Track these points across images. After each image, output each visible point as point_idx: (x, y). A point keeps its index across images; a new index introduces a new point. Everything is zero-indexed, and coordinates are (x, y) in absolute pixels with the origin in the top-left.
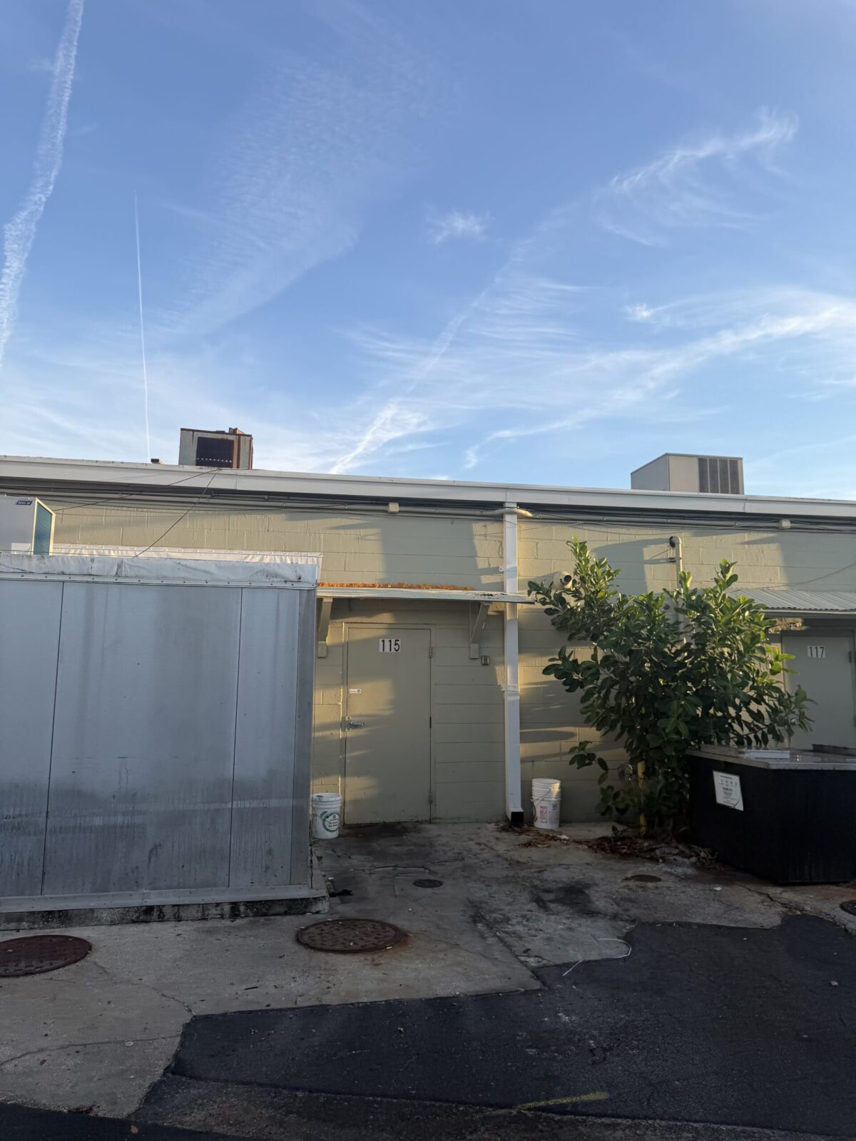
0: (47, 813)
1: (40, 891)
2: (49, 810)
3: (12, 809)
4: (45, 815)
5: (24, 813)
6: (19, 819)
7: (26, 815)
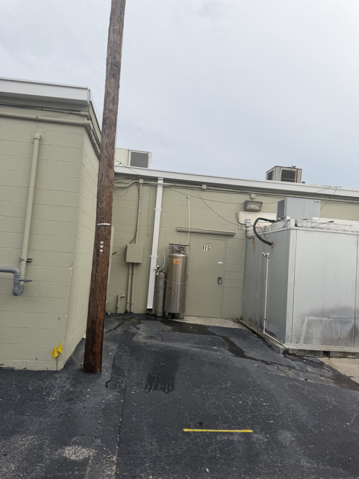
0: (355, 318)
1: (353, 346)
2: (356, 317)
3: (344, 316)
4: (354, 319)
5: (347, 317)
6: (346, 320)
7: (348, 318)
